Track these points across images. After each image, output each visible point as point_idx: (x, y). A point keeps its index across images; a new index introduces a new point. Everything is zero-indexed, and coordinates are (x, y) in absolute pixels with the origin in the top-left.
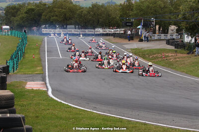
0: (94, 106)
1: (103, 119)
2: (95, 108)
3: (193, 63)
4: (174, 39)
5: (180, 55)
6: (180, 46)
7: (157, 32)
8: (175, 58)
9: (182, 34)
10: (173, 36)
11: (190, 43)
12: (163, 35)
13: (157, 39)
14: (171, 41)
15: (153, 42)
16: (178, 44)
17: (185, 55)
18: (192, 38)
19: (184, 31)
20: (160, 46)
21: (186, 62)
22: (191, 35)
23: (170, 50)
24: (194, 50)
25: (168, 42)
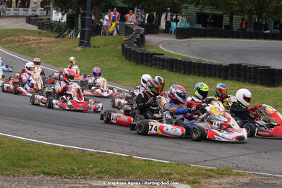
3: (64, 51)
4: (37, 16)
5: (45, 39)
6: (46, 25)
7: (14, 5)
8: (39, 43)
9: (49, 8)
10: (35, 11)
11: (59, 22)
12: (21, 9)
13: (13, 14)
14: (33, 18)
15: (7, 20)
16: (43, 23)
17: (52, 39)
18: (63, 14)
19: (51, 5)
20: (18, 25)
21: (53, 49)
22: (61, 11)
23: (31, 31)
24: (66, 33)
25: (29, 20)
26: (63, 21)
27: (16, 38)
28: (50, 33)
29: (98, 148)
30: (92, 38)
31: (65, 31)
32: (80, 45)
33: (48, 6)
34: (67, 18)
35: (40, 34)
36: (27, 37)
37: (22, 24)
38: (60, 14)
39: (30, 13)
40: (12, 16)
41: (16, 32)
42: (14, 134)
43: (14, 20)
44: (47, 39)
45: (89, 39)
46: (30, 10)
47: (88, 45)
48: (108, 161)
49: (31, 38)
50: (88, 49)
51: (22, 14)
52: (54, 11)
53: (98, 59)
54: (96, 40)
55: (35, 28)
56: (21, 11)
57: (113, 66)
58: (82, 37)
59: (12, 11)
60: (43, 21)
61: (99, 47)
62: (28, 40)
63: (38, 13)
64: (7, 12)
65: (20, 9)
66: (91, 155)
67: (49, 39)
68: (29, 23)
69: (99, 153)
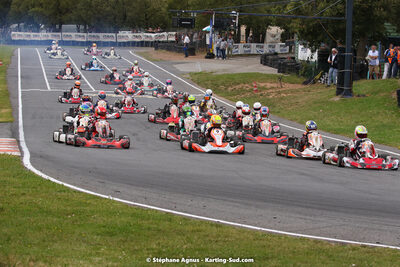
0: (115, 188)
1: (133, 215)
2: (117, 193)
3: (315, 103)
4: (276, 54)
5: (288, 86)
6: (288, 67)
7: (243, 39)
8: (279, 93)
9: (293, 42)
10: (274, 47)
11: (308, 61)
12: (254, 45)
13: (242, 53)
14: (270, 57)
15: (234, 61)
16: (285, 64)
17: (299, 86)
18: (313, 51)
19: (296, 38)
20: (249, 67)
21: (300, 101)
22: (310, 46)
23: (268, 76)
24: (318, 77)
25: (265, 60)
26: (313, 60)
27: (247, 87)
28: (294, 78)
29: (363, 240)
30: (354, 83)
31: (316, 75)
32: (338, 94)
33: (291, 40)
34: (319, 55)
35: (280, 79)
36: (262, 85)
37: (254, 67)
38: (309, 51)
39: (266, 49)
40: (241, 55)
41: (248, 78)
42: (245, 223)
43: (244, 60)
44: (291, 86)
45: (350, 85)
46: (266, 46)
47: (349, 93)
48: (378, 257)
49: (269, 85)
50: (349, 99)
51: (255, 52)
52: (301, 47)
53: (363, 112)
54: (361, 86)
55: (274, 71)
56: (254, 48)
57: (385, 122)
58: (341, 82)
59: (241, 49)
60: (286, 61)
61: (364, 96)
62: (264, 88)
63: (278, 50)
64: (234, 50)
65: (252, 44)
66: (354, 249)
67: (293, 87)
68: (265, 64)
69: (365, 246)
